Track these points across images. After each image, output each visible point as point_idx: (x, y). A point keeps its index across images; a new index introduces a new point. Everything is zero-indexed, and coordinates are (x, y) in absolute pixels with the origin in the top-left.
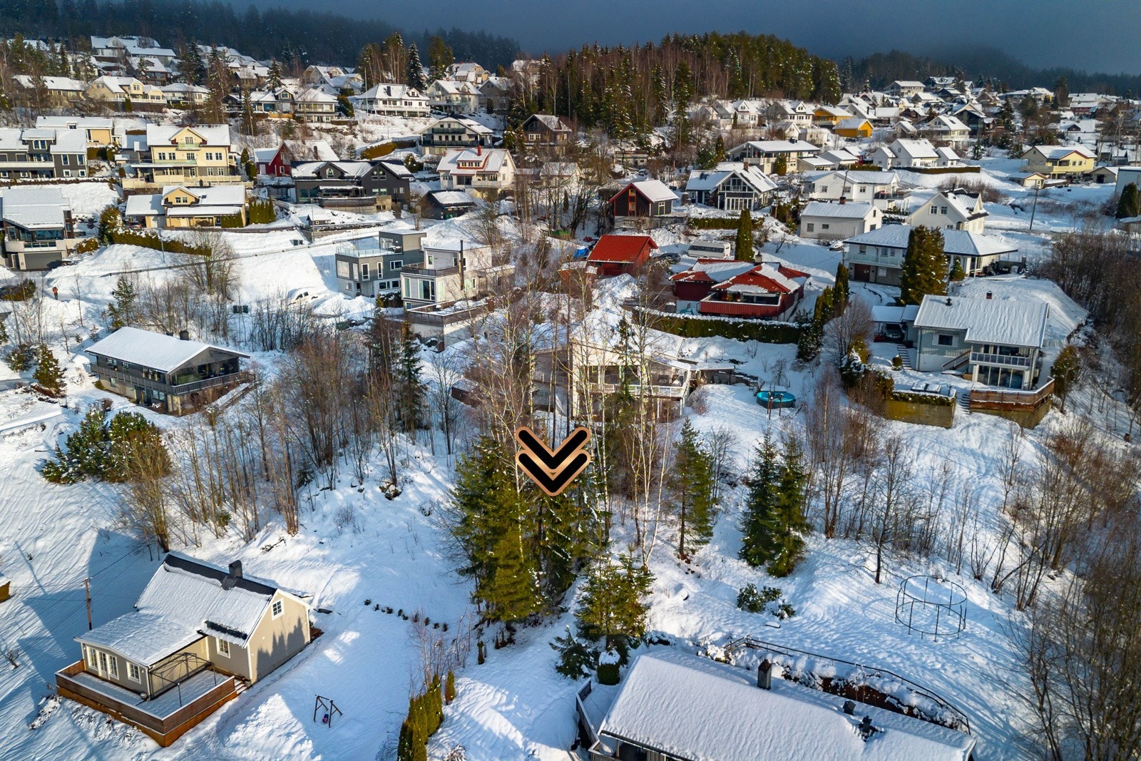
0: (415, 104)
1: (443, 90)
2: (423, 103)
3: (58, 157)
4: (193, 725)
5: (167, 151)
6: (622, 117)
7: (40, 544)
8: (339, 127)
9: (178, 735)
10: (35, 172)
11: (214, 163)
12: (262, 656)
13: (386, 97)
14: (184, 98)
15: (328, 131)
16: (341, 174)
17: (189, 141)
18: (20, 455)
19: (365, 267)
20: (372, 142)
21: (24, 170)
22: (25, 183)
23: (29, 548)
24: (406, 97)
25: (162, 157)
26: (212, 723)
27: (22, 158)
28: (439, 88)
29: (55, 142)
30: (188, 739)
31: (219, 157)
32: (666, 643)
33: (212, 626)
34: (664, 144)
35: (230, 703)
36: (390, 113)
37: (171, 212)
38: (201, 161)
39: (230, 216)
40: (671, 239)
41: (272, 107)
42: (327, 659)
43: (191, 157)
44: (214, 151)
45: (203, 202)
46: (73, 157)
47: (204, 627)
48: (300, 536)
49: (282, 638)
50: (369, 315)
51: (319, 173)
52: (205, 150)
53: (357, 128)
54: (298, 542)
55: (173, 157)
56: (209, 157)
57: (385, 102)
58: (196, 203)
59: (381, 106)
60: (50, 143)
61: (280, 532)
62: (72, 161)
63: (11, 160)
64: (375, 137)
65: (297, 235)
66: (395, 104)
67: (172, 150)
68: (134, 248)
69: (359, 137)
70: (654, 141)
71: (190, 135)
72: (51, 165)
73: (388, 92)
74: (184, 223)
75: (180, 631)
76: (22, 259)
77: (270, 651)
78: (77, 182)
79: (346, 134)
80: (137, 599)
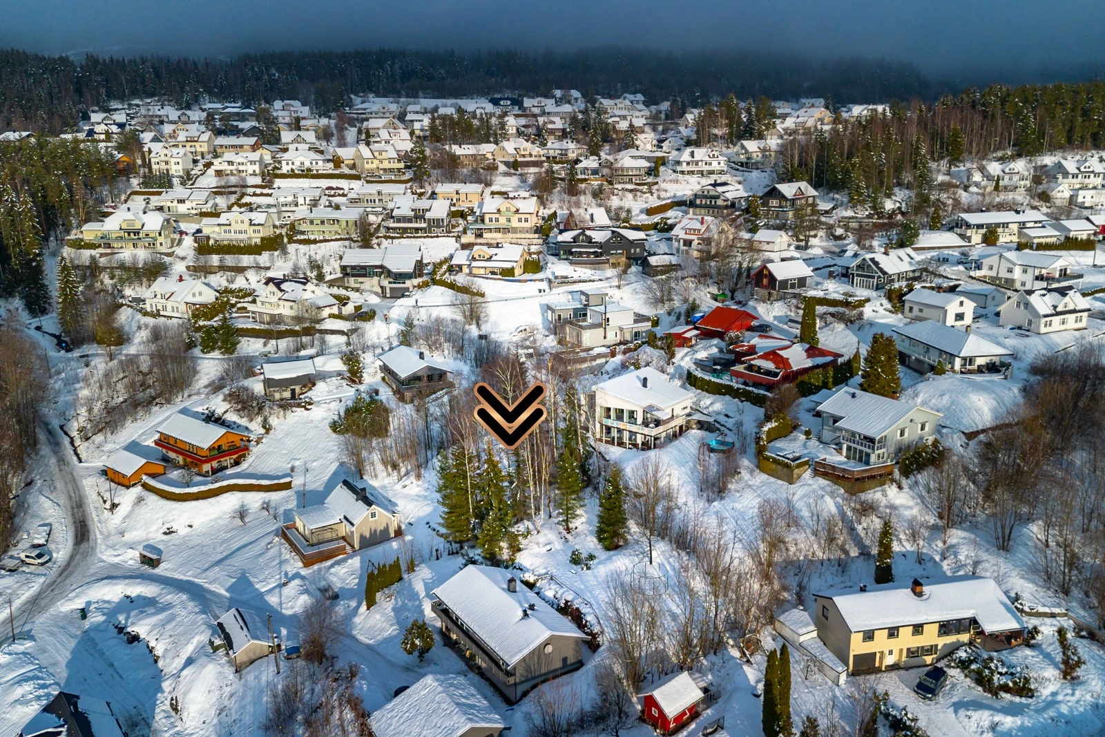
0: (715, 164)
1: (746, 149)
2: (722, 163)
3: (429, 220)
4: (321, 561)
5: (494, 216)
6: (858, 186)
7: (315, 464)
8: (640, 188)
9: (312, 564)
10: (417, 230)
11: (523, 224)
12: (362, 537)
13: (689, 159)
14: (561, 154)
15: (631, 191)
16: (589, 240)
17: (508, 210)
18: (325, 414)
19: (559, 316)
20: (664, 199)
21: (410, 228)
22: (408, 237)
23: (308, 466)
24: (707, 158)
25: (491, 220)
26: (329, 563)
27: (410, 221)
28: (743, 147)
29: (429, 210)
30: (316, 567)
31: (526, 220)
32: (521, 570)
33: (345, 518)
34: (899, 208)
35: (341, 556)
36: (692, 172)
37: (474, 264)
38: (515, 223)
39: (507, 269)
40: (785, 310)
41: (595, 172)
42: (392, 546)
43: (509, 220)
44: (523, 217)
45: (494, 258)
46: (438, 220)
47: (342, 517)
48: (420, 483)
49: (375, 531)
50: (550, 350)
51: (575, 239)
52: (518, 216)
53: (656, 187)
54: (418, 486)
55: (497, 220)
56: (520, 220)
57: (688, 163)
58: (489, 259)
59: (684, 167)
60: (427, 210)
61: (412, 478)
62: (437, 223)
63: (404, 222)
64: (668, 195)
65: (544, 285)
66: (697, 164)
67: (497, 216)
68: (443, 288)
69: (655, 195)
70: (889, 205)
71: (508, 205)
72: (424, 225)
73: (692, 154)
74: (482, 271)
75: (333, 517)
76: (388, 291)
77: (368, 536)
78: (438, 237)
79: (645, 193)
80: (326, 498)
